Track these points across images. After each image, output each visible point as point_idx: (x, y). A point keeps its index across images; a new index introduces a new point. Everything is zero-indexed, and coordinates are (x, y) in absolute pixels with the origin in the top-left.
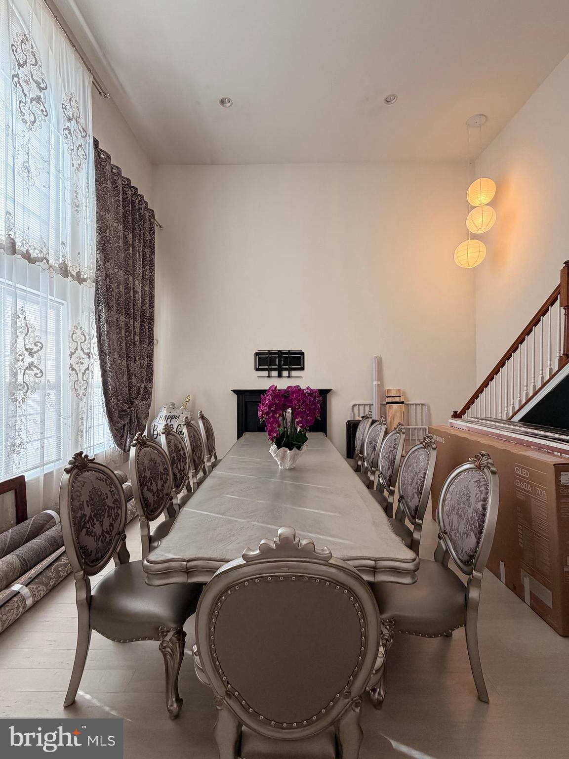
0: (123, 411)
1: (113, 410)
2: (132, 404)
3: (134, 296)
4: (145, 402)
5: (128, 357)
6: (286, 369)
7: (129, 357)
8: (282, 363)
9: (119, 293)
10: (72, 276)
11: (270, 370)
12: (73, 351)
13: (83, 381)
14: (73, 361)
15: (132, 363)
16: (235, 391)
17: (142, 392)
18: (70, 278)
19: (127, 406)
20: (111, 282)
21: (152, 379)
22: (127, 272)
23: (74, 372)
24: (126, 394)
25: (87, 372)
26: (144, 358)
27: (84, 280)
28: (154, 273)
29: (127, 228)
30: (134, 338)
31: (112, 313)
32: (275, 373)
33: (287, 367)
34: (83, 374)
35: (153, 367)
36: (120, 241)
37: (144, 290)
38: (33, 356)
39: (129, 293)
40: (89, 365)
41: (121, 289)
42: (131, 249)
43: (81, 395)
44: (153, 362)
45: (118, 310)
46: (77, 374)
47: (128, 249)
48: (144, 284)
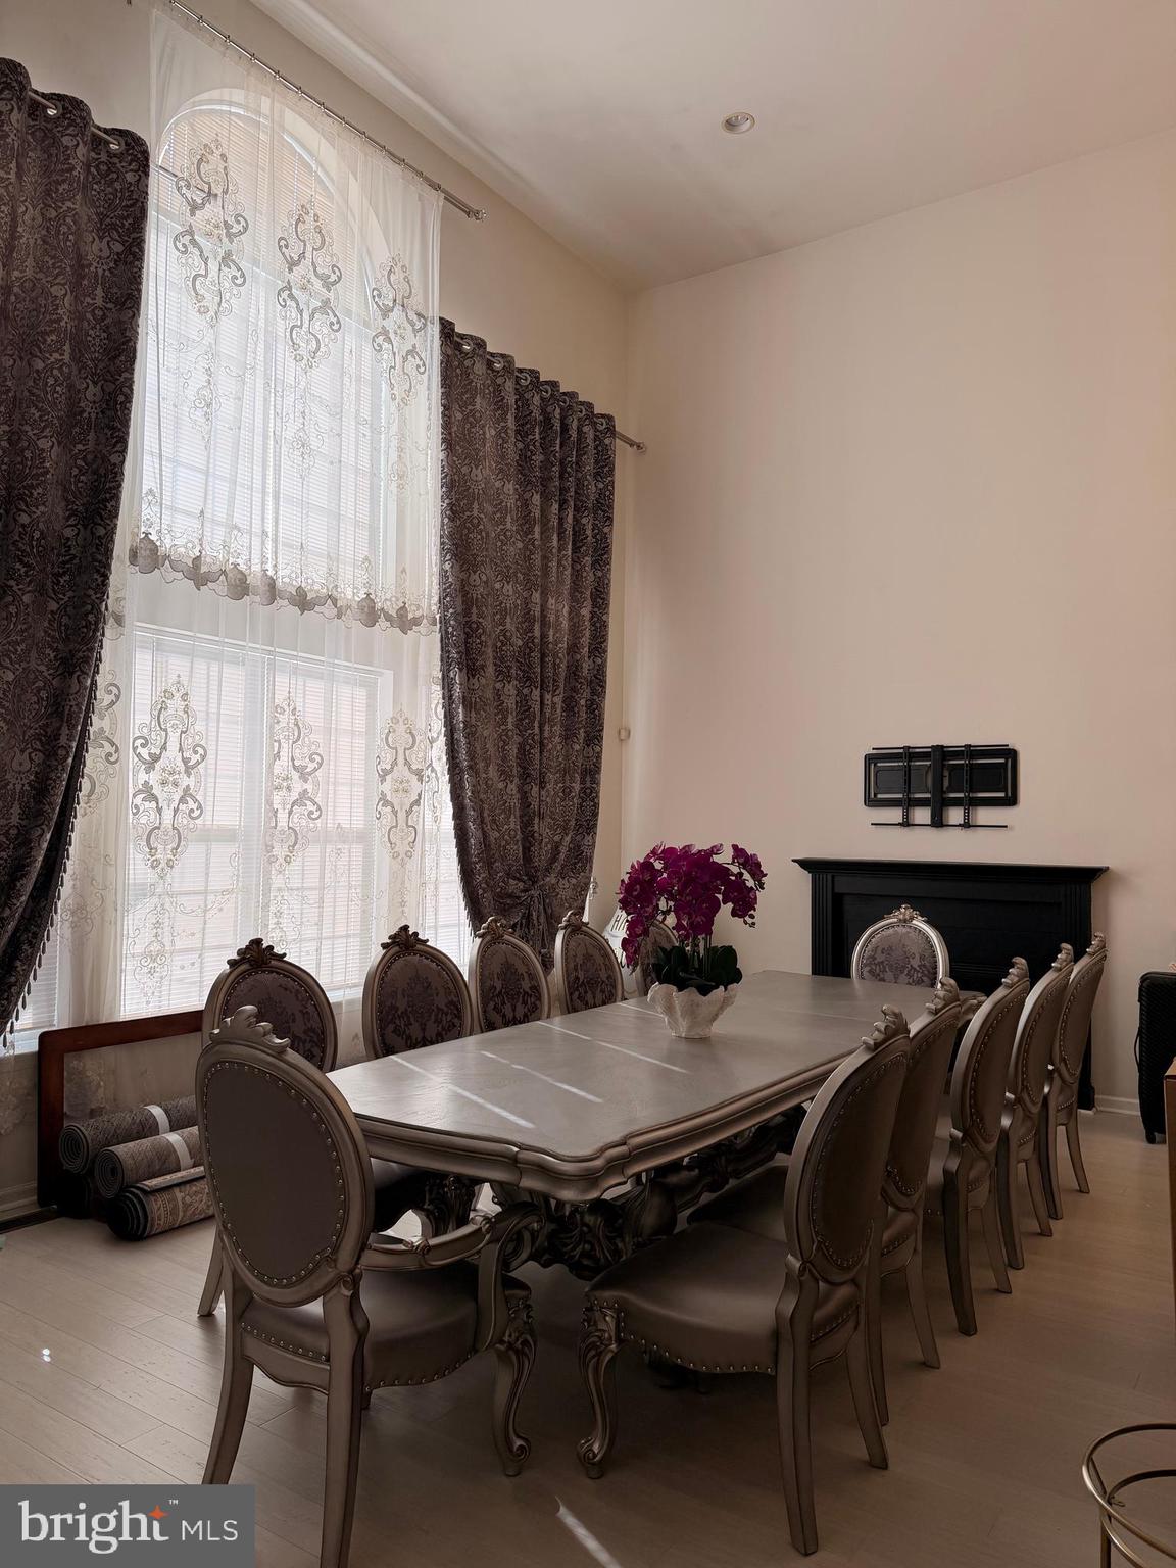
0: (511, 896)
1: (480, 892)
2: (534, 883)
3: (544, 636)
4: (574, 881)
5: (525, 776)
6: (957, 803)
7: (529, 775)
8: (946, 783)
9: (505, 635)
10: (388, 618)
11: (909, 804)
12: (388, 767)
13: (408, 826)
14: (387, 787)
15: (536, 789)
16: (805, 864)
17: (562, 857)
18: (382, 623)
19: (521, 885)
20: (480, 615)
21: (595, 825)
22: (529, 585)
23: (389, 809)
24: (517, 860)
25: (415, 808)
26: (572, 775)
27: (416, 622)
28: (609, 569)
29: (529, 482)
30: (541, 730)
31: (483, 681)
32: (922, 815)
33: (961, 795)
34: (407, 813)
35: (597, 797)
36: (509, 519)
37: (578, 614)
38: (306, 781)
39: (531, 630)
40: (419, 795)
41: (508, 626)
42: (537, 529)
43: (402, 855)
44: (598, 784)
45: (501, 672)
46: (395, 813)
47: (530, 531)
48: (577, 602)
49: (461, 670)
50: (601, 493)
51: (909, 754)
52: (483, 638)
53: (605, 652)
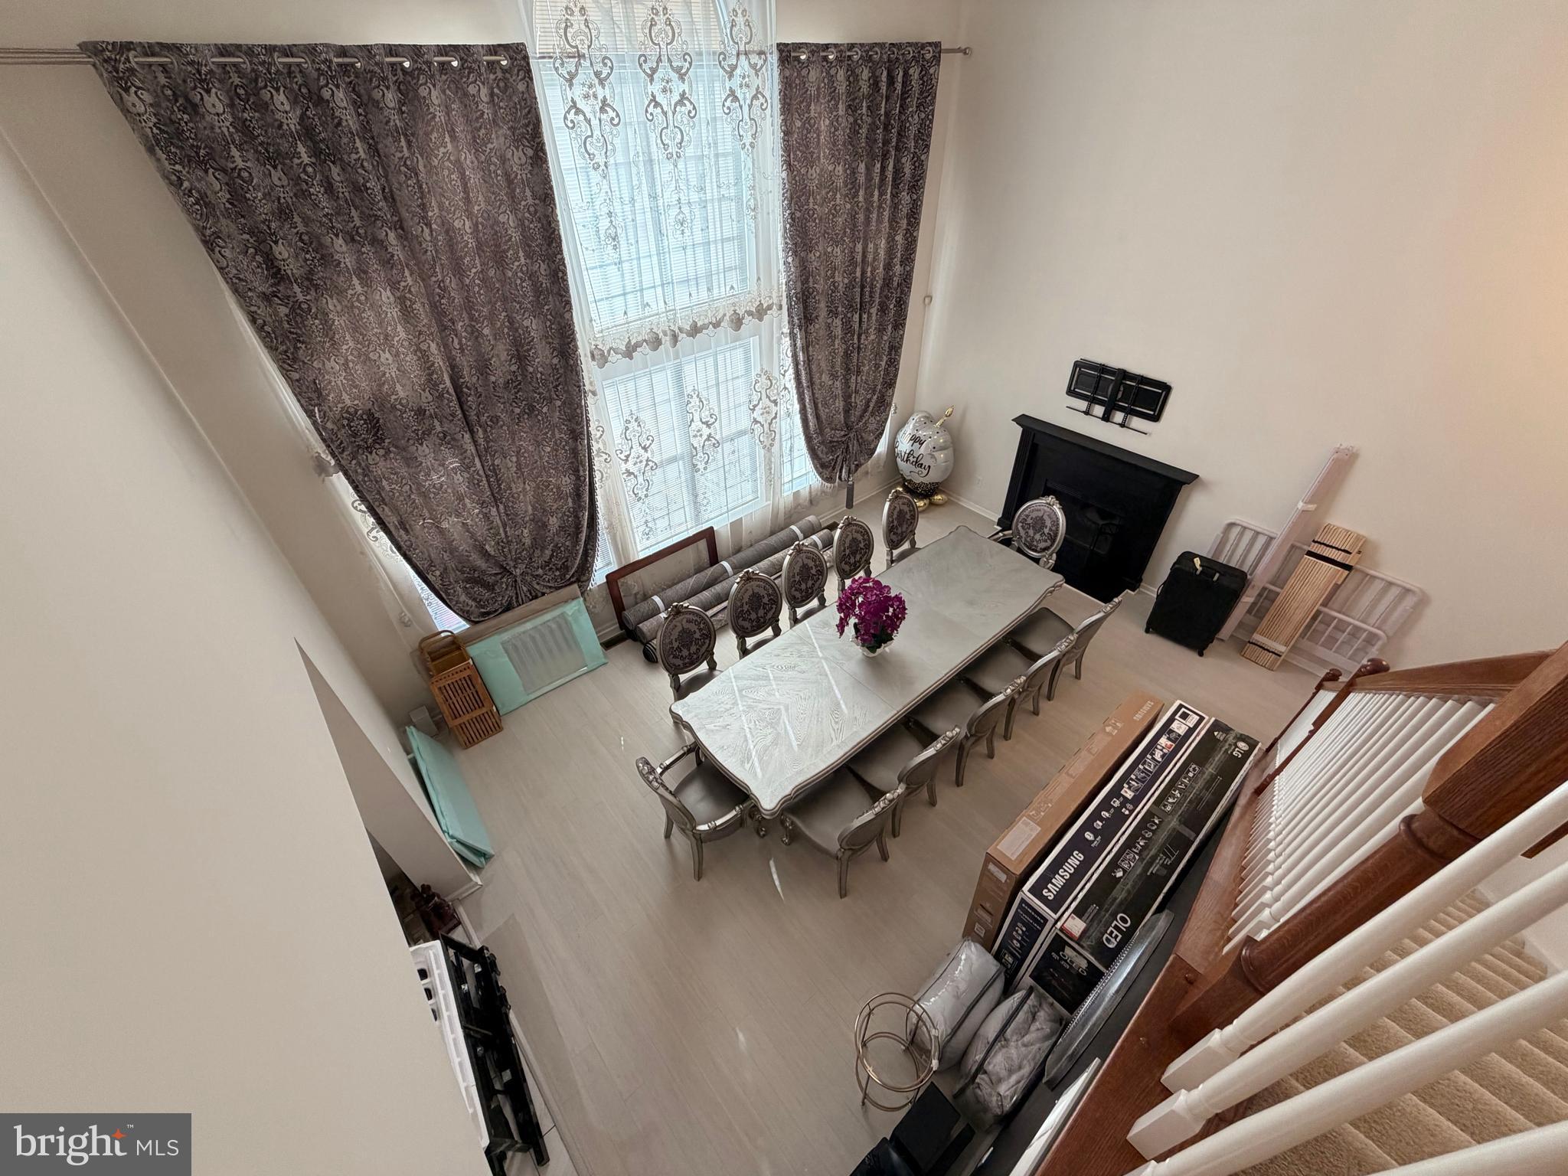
2: (850, 430)
3: (863, 273)
6: (1122, 409)
7: (849, 369)
8: (1120, 396)
10: (750, 316)
11: (1093, 401)
13: (771, 430)
14: (757, 413)
16: (1021, 417)
17: (871, 408)
18: (746, 320)
20: (814, 283)
21: (895, 383)
23: (759, 424)
24: (840, 421)
25: (774, 420)
26: (881, 357)
28: (923, 192)
30: (859, 341)
32: (1099, 410)
33: (1126, 405)
34: (770, 424)
35: (898, 364)
36: (838, 196)
37: (893, 239)
38: (710, 428)
39: (855, 273)
40: (776, 414)
41: (837, 279)
42: (861, 193)
43: (768, 446)
44: (900, 356)
45: (831, 311)
46: (762, 426)
47: (856, 195)
48: (894, 230)
49: (800, 330)
50: (922, 122)
51: (1103, 369)
52: (817, 298)
53: (913, 261)
